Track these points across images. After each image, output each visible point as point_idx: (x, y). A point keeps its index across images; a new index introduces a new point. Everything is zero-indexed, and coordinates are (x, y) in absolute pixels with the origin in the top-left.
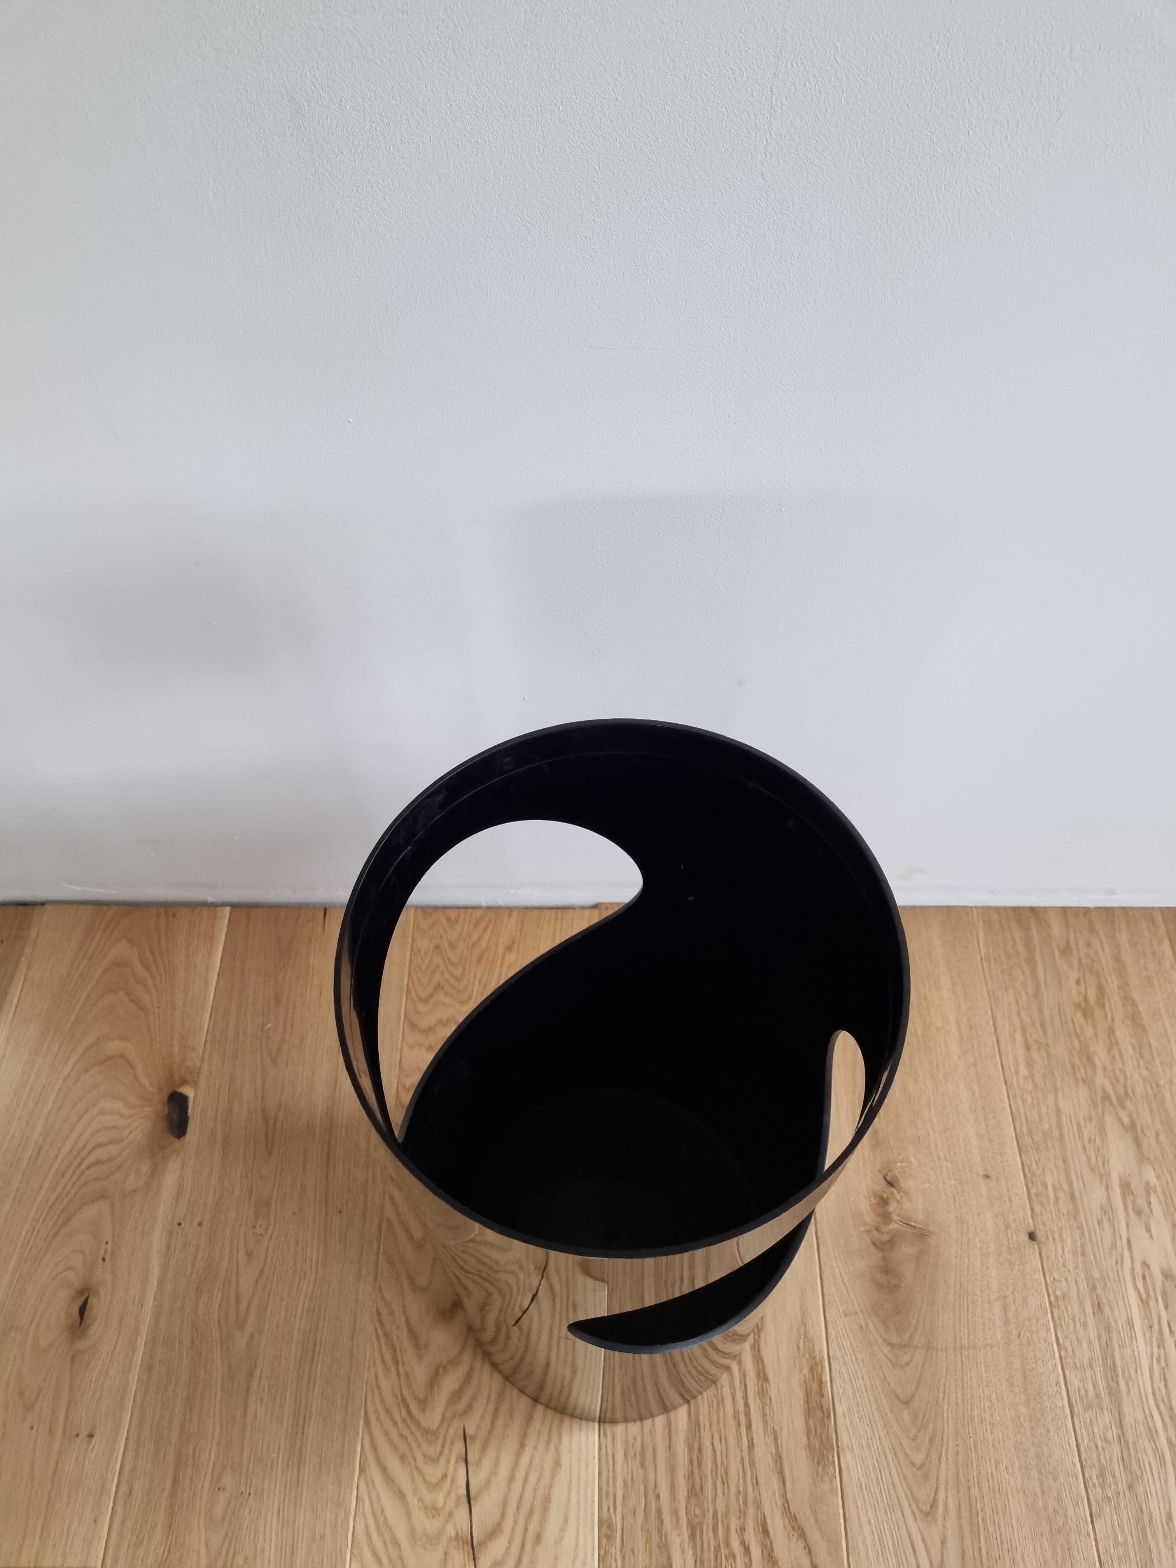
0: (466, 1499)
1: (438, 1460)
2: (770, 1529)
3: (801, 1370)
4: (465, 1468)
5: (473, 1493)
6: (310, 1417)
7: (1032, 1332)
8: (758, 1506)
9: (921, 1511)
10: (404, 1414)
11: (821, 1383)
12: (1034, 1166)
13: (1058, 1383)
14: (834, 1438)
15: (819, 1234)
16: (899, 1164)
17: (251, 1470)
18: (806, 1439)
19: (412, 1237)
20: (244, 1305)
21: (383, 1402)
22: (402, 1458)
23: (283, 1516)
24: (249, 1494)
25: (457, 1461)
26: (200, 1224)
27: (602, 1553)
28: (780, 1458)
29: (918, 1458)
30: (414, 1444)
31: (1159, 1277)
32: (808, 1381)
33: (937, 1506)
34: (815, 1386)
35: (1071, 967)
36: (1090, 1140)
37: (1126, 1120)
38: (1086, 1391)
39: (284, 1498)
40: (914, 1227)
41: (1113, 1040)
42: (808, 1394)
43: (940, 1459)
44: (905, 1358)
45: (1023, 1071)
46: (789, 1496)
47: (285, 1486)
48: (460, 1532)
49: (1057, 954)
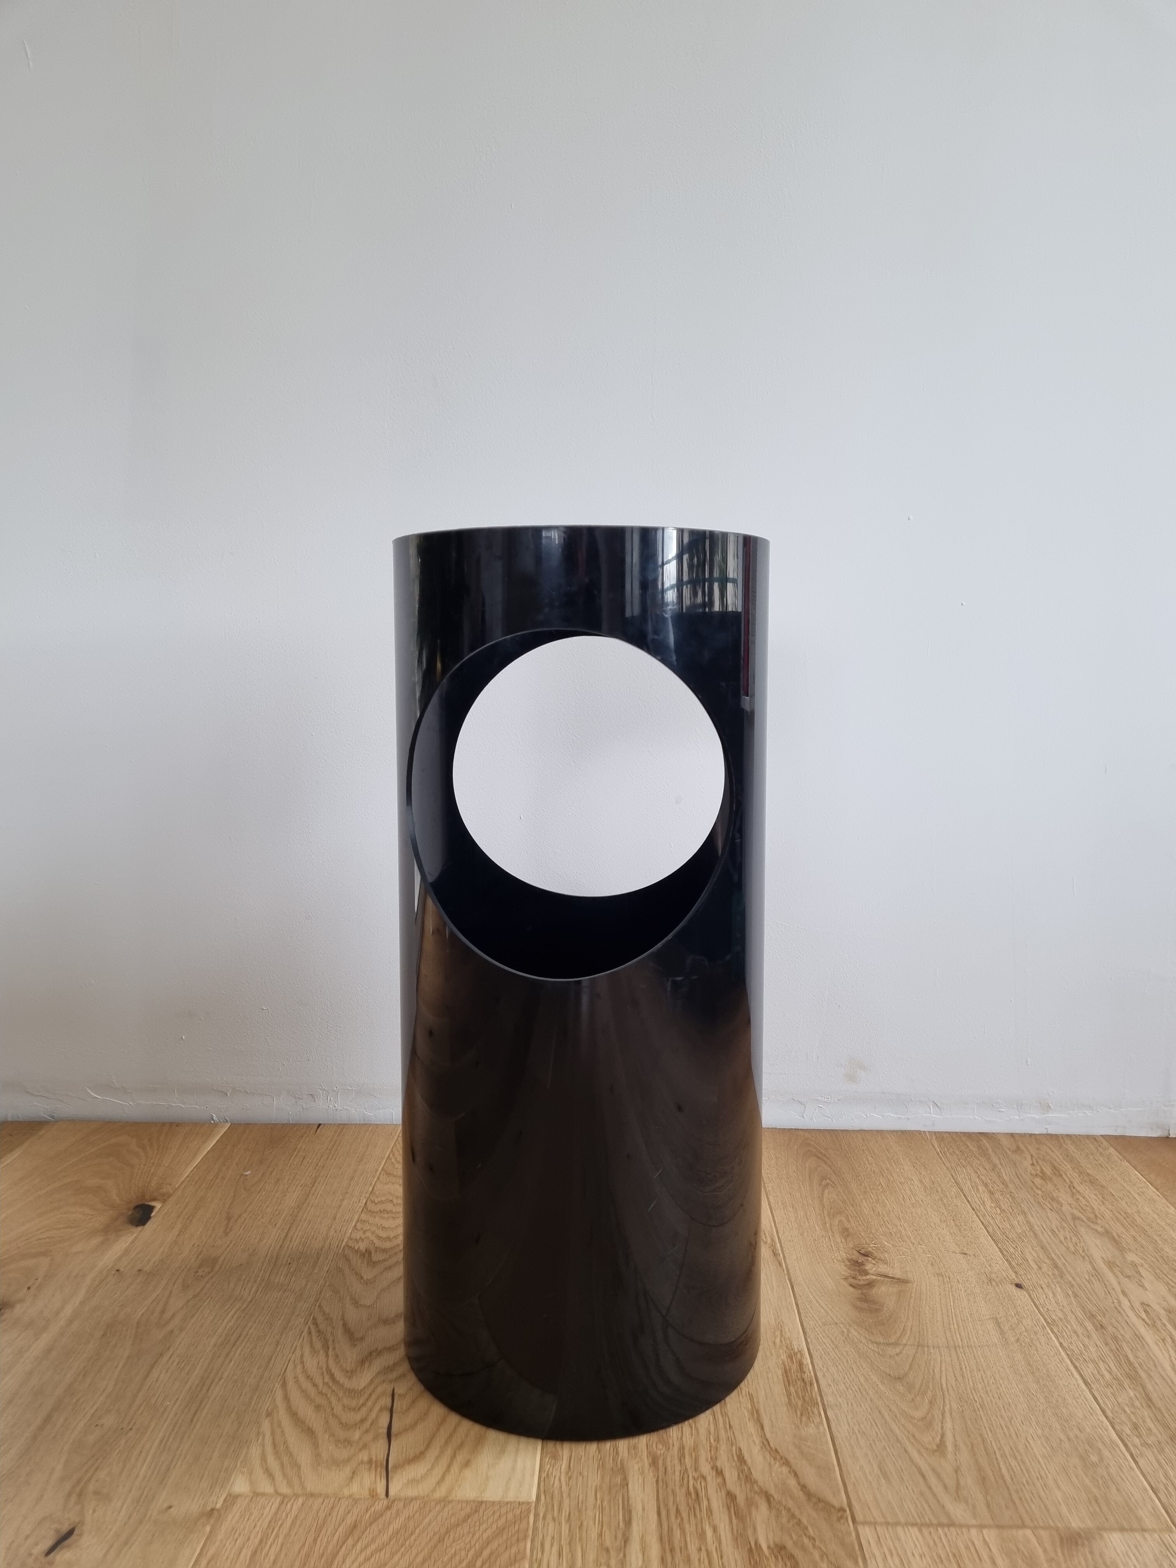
0: (386, 1436)
1: (359, 1409)
2: (747, 1457)
3: (778, 1356)
4: (389, 1416)
5: (394, 1430)
6: (220, 1379)
7: (1031, 1340)
8: (732, 1442)
9: (927, 1449)
10: (327, 1379)
11: (801, 1364)
12: (1012, 1250)
13: (1068, 1370)
14: (819, 1399)
15: (793, 1279)
16: (872, 1245)
17: (140, 1412)
18: (787, 1400)
19: (362, 1278)
20: (168, 1315)
21: (304, 1371)
22: (318, 1408)
23: (166, 1444)
24: (131, 1429)
25: (381, 1410)
26: (139, 1270)
27: (544, 1475)
28: (757, 1411)
29: (918, 1414)
30: (333, 1400)
31: (1162, 1312)
32: (786, 1363)
33: (945, 1446)
34: (794, 1367)
35: (1025, 1158)
36: (1066, 1238)
37: (1100, 1229)
38: (1103, 1376)
39: (170, 1434)
40: (893, 1278)
41: (1074, 1191)
42: (786, 1372)
43: (943, 1415)
44: (891, 1351)
45: (988, 1203)
46: (768, 1435)
47: (175, 1425)
48: (374, 1459)
49: (1009, 1153)
